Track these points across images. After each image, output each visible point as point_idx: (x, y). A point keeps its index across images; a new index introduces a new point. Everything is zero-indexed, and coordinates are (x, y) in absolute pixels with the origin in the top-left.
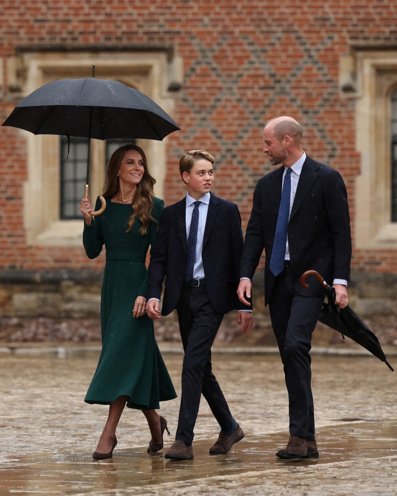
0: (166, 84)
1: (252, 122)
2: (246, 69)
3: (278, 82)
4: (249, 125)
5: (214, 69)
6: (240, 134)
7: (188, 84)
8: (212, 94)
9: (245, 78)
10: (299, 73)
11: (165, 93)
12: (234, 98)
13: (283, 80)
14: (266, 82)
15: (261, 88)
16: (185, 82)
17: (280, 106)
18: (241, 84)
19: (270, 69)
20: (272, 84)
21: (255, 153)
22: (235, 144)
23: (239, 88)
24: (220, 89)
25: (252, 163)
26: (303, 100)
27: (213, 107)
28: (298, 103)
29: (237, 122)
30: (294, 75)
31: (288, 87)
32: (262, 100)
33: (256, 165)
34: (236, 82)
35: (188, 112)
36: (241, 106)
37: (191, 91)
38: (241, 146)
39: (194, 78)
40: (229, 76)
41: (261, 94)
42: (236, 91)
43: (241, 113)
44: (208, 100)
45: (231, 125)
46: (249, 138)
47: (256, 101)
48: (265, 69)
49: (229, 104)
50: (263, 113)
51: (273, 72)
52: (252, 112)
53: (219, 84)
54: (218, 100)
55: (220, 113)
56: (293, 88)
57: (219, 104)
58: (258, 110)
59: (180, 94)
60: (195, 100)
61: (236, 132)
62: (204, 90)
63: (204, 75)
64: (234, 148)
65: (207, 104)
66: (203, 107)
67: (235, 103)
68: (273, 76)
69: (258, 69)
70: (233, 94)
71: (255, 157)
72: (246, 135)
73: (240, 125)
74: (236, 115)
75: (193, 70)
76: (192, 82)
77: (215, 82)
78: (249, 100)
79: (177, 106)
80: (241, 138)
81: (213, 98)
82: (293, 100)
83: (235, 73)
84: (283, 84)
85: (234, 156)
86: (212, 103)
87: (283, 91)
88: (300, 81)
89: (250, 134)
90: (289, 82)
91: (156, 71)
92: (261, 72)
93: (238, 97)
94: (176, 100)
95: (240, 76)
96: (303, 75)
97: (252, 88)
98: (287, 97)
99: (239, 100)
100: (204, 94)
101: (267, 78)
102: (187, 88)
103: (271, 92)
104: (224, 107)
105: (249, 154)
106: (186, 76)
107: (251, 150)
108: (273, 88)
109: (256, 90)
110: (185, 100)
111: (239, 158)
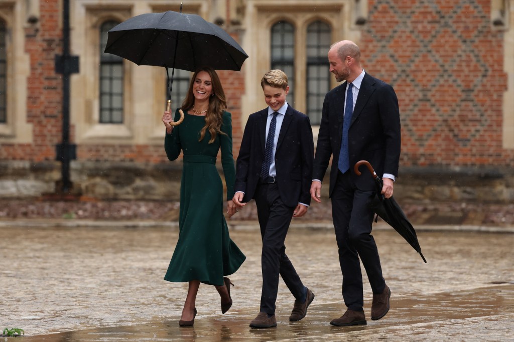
0: (354, 19)
1: (422, 49)
2: (417, 7)
3: (443, 17)
4: (420, 51)
5: (392, 7)
6: (413, 58)
7: (372, 19)
8: (390, 27)
9: (417, 14)
10: (459, 11)
11: (353, 26)
12: (408, 30)
13: (447, 15)
14: (433, 17)
15: (429, 22)
16: (369, 17)
17: (443, 37)
18: (413, 19)
19: (436, 7)
20: (437, 18)
21: (424, 73)
22: (408, 66)
23: (413, 22)
24: (397, 23)
25: (421, 81)
26: (462, 32)
27: (391, 37)
28: (459, 33)
29: (410, 49)
30: (455, 12)
31: (450, 21)
32: (430, 32)
33: (425, 82)
34: (409, 17)
35: (371, 41)
36: (413, 36)
37: (374, 24)
38: (413, 67)
39: (376, 14)
40: (404, 13)
41: (429, 27)
42: (409, 24)
43: (414, 41)
44: (387, 31)
45: (405, 51)
46: (420, 61)
47: (425, 32)
48: (432, 7)
49: (404, 35)
50: (431, 41)
51: (439, 9)
52: (422, 41)
53: (397, 19)
54: (395, 32)
55: (397, 42)
56: (455, 22)
57: (396, 35)
58: (427, 40)
59: (365, 27)
60: (377, 32)
61: (409, 57)
62: (384, 24)
63: (385, 11)
64: (407, 69)
65: (386, 34)
66: (383, 37)
67: (408, 34)
68: (438, 12)
69: (427, 7)
70: (407, 27)
71: (424, 76)
72: (417, 60)
73: (413, 51)
74: (409, 43)
75: (376, 8)
76: (375, 17)
77: (392, 17)
78: (420, 32)
79: (363, 35)
80: (413, 61)
81: (391, 30)
82: (454, 32)
83: (408, 11)
84: (447, 19)
85: (407, 76)
86: (390, 33)
87: (446, 25)
88: (459, 17)
89: (420, 58)
90: (451, 17)
91: (346, 9)
92: (429, 10)
93: (410, 29)
94: (362, 31)
95: (413, 12)
96: (463, 12)
97: (422, 22)
98: (450, 30)
99: (412, 32)
100: (384, 27)
101: (434, 14)
102: (371, 22)
103: (437, 25)
104: (400, 37)
105: (419, 74)
106: (370, 12)
107: (421, 71)
108: (438, 22)
109: (425, 24)
110: (369, 32)
111: (411, 77)
